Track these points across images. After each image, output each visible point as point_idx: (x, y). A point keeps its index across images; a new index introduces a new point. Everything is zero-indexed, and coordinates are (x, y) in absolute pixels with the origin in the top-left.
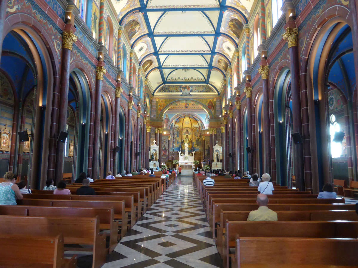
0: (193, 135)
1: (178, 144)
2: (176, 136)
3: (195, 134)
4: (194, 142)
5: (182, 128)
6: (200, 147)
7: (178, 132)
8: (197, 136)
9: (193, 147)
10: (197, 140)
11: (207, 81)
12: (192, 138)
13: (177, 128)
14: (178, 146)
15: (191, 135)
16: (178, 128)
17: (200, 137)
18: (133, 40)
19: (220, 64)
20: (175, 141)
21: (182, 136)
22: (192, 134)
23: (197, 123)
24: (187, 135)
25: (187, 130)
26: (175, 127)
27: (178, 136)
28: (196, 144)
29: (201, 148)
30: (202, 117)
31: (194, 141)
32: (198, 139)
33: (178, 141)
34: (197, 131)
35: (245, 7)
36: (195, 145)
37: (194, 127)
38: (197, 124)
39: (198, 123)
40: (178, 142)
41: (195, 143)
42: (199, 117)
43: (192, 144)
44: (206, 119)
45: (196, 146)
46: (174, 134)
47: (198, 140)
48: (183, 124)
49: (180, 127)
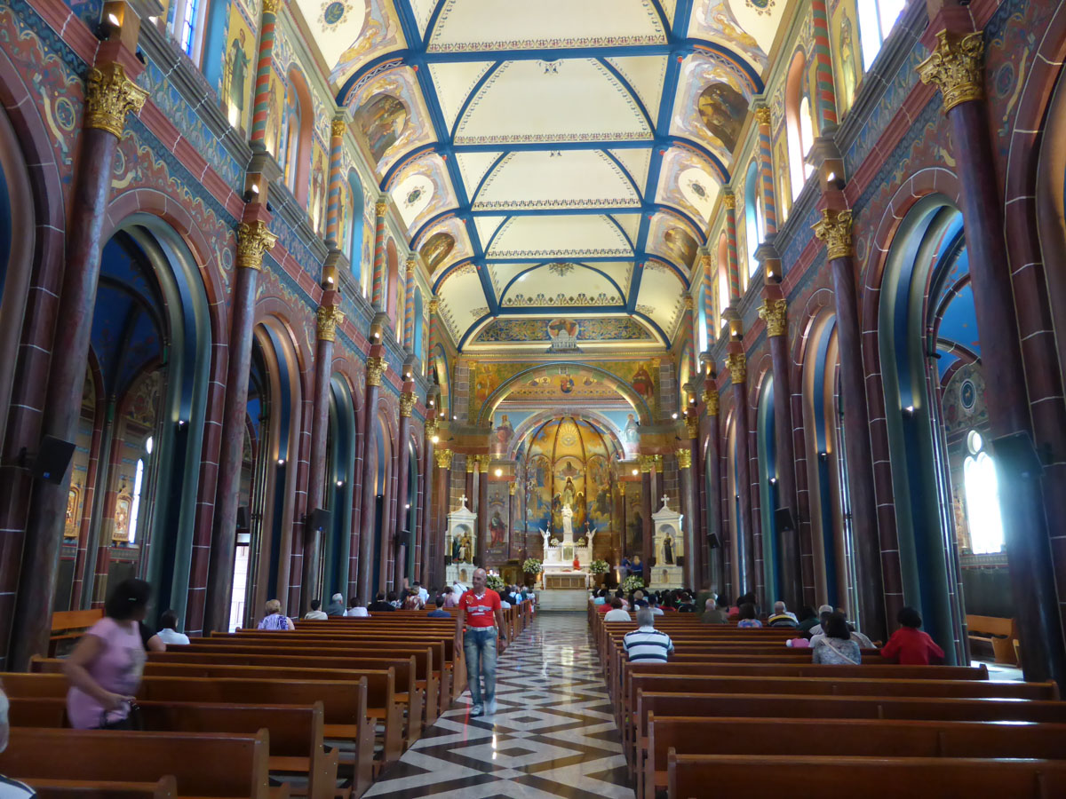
0: (589, 480)
1: (539, 508)
2: (533, 483)
3: (596, 475)
4: (590, 502)
5: (553, 458)
6: (611, 519)
7: (539, 471)
8: (602, 484)
9: (590, 516)
10: (600, 496)
11: (629, 305)
12: (585, 489)
13: (537, 458)
14: (542, 515)
15: (583, 479)
16: (541, 459)
17: (611, 486)
18: (387, 164)
19: (671, 245)
20: (531, 499)
21: (553, 482)
22: (585, 476)
23: (601, 442)
24: (569, 481)
25: (569, 465)
26: (531, 455)
27: (540, 484)
28: (599, 509)
29: (613, 522)
30: (614, 421)
31: (590, 499)
32: (605, 492)
33: (540, 499)
34: (601, 465)
35: (751, 38)
36: (596, 511)
37: (592, 453)
38: (600, 445)
39: (603, 440)
40: (540, 503)
41: (595, 506)
42: (606, 423)
43: (586, 508)
44: (628, 428)
45: (599, 513)
46: (529, 476)
47: (605, 495)
48: (558, 442)
49: (546, 454)
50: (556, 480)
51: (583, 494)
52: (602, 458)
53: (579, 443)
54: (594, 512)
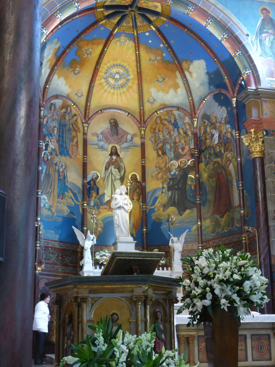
0: (151, 153)
5: (87, 107)
6: (200, 217)
9: (154, 217)
12: (143, 168)
15: (139, 149)
21: (85, 152)
22: (143, 145)
24: (114, 152)
25: (114, 124)
30: (237, 15)
37: (156, 105)
39: (184, 77)
43: (144, 201)
44: (261, 32)
45: (172, 209)
48: (97, 82)
50: (91, 150)
51: (139, 178)
52: (176, 113)
53: (135, 87)
54: (161, 209)
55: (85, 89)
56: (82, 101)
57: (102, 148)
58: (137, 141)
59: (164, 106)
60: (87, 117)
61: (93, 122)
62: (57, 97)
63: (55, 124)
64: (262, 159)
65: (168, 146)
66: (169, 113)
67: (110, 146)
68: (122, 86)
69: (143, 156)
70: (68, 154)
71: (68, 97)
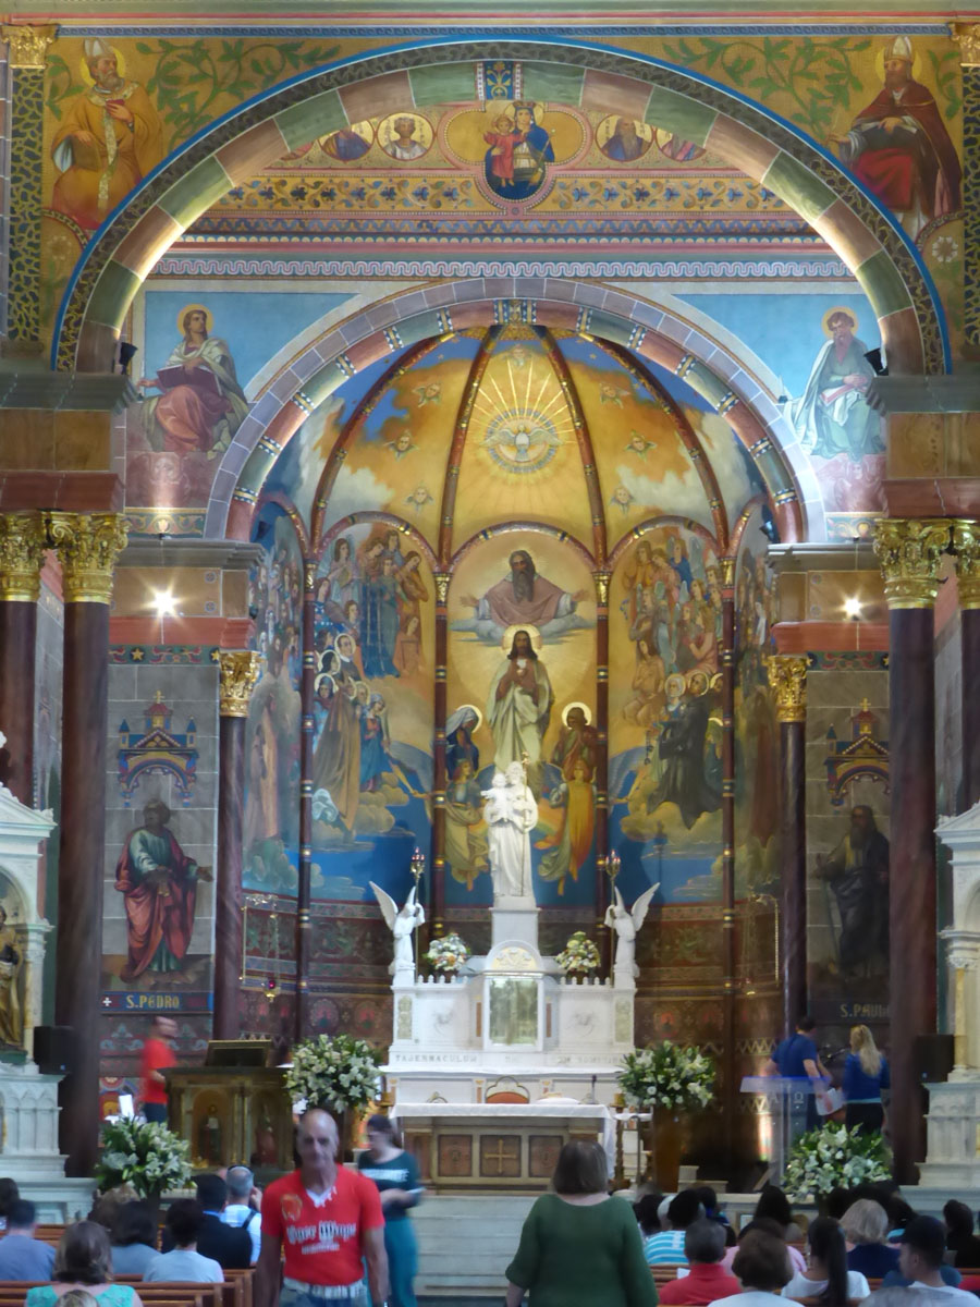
0: (623, 647)
3: (656, 618)
4: (629, 755)
5: (444, 532)
6: (730, 839)
7: (372, 598)
8: (685, 664)
9: (625, 826)
12: (603, 691)
13: (360, 532)
14: (384, 821)
15: (590, 637)
16: (380, 538)
17: (731, 679)
21: (442, 656)
22: (603, 627)
23: (684, 451)
24: (522, 649)
25: (524, 569)
26: (333, 515)
27: (375, 661)
28: (667, 791)
29: (743, 854)
30: (756, 346)
31: (625, 738)
32: (701, 706)
34: (684, 573)
36: (653, 800)
37: (638, 510)
38: (680, 469)
39: (694, 444)
41: (649, 774)
42: (712, 356)
43: (603, 784)
44: (823, 382)
45: (669, 810)
46: (321, 621)
47: (699, 721)
48: (468, 455)
49: (408, 512)
50: (458, 645)
51: (589, 716)
52: (687, 535)
53: (576, 462)
54: (644, 806)
55: (434, 480)
56: (430, 515)
57: (489, 639)
58: (587, 611)
59: (657, 517)
60: (446, 554)
61: (463, 567)
62: (352, 519)
63: (354, 594)
64: (800, 728)
65: (663, 632)
66: (669, 535)
67: (510, 634)
68: (540, 464)
69: (603, 656)
70: (390, 669)
71: (386, 513)
